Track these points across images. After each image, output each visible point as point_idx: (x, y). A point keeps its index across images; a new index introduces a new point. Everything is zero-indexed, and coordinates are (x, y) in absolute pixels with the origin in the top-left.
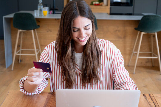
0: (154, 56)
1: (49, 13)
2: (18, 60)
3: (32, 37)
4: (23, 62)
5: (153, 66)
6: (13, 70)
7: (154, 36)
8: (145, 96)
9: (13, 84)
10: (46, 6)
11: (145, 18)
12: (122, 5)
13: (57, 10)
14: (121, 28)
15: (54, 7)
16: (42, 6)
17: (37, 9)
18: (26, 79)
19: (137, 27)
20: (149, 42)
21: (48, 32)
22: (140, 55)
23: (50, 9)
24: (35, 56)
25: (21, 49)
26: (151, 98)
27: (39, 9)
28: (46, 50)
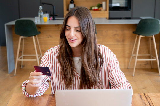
0: (153, 58)
1: (49, 19)
2: (21, 66)
3: (33, 43)
4: (25, 68)
5: (152, 69)
6: (16, 76)
7: (152, 39)
8: (140, 96)
9: (16, 89)
10: (46, 12)
11: (143, 22)
12: (120, 9)
13: (57, 16)
14: (119, 32)
15: (54, 13)
16: (42, 13)
17: (37, 16)
18: (28, 82)
19: (135, 31)
20: (148, 45)
21: (49, 37)
22: (139, 57)
23: (50, 16)
24: (36, 61)
25: (23, 55)
26: (146, 97)
27: (39, 16)
28: (46, 55)
